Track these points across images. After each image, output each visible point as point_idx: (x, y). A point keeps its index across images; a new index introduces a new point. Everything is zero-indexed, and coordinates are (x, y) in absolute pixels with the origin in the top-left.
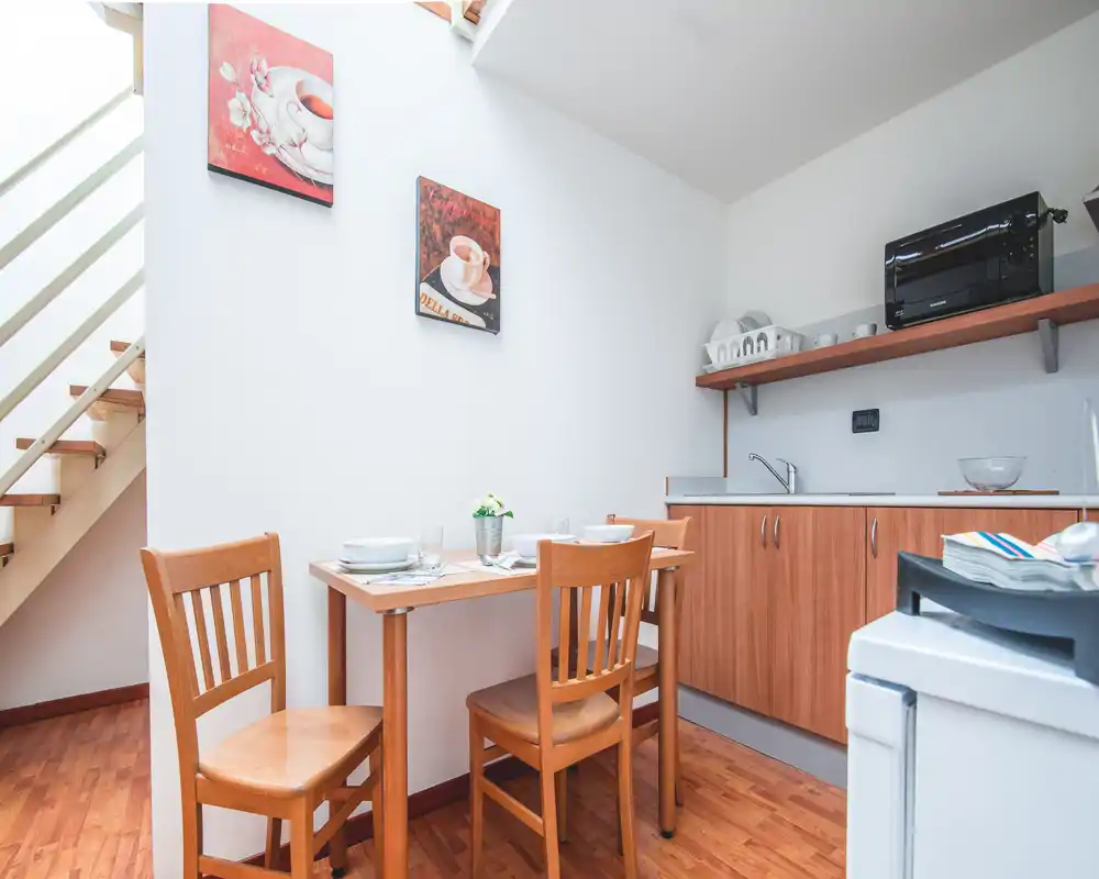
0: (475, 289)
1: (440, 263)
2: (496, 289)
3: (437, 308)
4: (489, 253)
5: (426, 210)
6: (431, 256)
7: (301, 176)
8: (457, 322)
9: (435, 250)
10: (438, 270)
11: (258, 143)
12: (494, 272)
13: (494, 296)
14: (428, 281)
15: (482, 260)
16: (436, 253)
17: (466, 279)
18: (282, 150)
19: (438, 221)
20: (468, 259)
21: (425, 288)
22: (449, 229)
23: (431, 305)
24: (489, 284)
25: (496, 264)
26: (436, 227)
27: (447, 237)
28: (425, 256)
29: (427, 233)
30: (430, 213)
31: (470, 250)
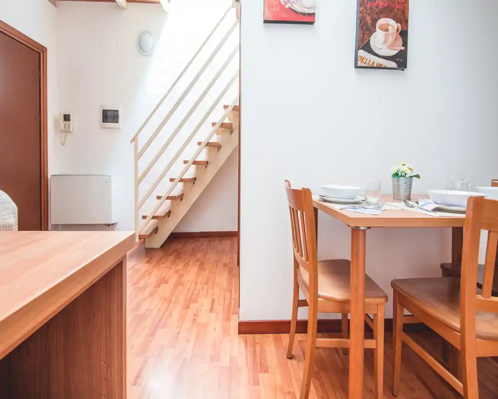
0: (391, 47)
1: (370, 36)
2: (405, 44)
3: (368, 61)
4: (401, 23)
5: (363, 10)
6: (365, 34)
7: (301, 13)
8: (380, 67)
9: (367, 30)
10: (369, 40)
11: (283, 4)
12: (404, 34)
13: (403, 48)
14: (363, 48)
15: (396, 28)
16: (368, 32)
17: (385, 42)
18: (293, 4)
19: (368, 14)
20: (387, 30)
21: (361, 53)
22: (376, 16)
23: (364, 60)
24: (400, 42)
25: (405, 29)
26: (368, 18)
27: (375, 21)
28: (361, 35)
29: (363, 22)
30: (365, 11)
31: (388, 24)
